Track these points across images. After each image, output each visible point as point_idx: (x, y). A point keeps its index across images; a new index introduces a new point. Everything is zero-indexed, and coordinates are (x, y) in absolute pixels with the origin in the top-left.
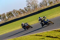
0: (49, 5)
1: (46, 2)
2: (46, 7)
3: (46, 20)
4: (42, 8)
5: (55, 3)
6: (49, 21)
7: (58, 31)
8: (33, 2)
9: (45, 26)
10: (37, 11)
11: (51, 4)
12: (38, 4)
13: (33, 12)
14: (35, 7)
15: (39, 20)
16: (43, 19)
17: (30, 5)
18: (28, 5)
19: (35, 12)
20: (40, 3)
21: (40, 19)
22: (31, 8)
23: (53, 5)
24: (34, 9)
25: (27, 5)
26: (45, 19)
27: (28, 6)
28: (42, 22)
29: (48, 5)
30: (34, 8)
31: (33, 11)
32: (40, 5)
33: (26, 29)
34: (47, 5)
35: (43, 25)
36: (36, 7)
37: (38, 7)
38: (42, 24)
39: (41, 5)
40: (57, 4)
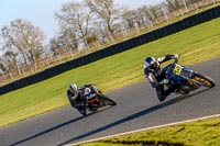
0: (83, 49)
1: (73, 36)
2: (72, 56)
3: (178, 70)
4: (61, 59)
5: (106, 39)
6: (195, 75)
7: (118, 142)
8: (25, 38)
9: (173, 96)
10: (39, 71)
11: (93, 43)
12: (46, 43)
13: (26, 75)
14: (35, 55)
15: (147, 72)
16: (163, 66)
17: (14, 49)
18: (7, 49)
19: (33, 72)
20: (53, 42)
21: (152, 67)
22: (17, 58)
23: (100, 48)
24: (29, 63)
25: (3, 49)
26: (173, 66)
27: (7, 54)
28: (160, 78)
29: (81, 46)
30: (31, 58)
31: (27, 70)
32: (53, 49)
33: (88, 112)
34: (76, 47)
35: (163, 94)
36: (38, 56)
37: (43, 56)
38: (160, 88)
39: (56, 47)
40: (114, 43)
